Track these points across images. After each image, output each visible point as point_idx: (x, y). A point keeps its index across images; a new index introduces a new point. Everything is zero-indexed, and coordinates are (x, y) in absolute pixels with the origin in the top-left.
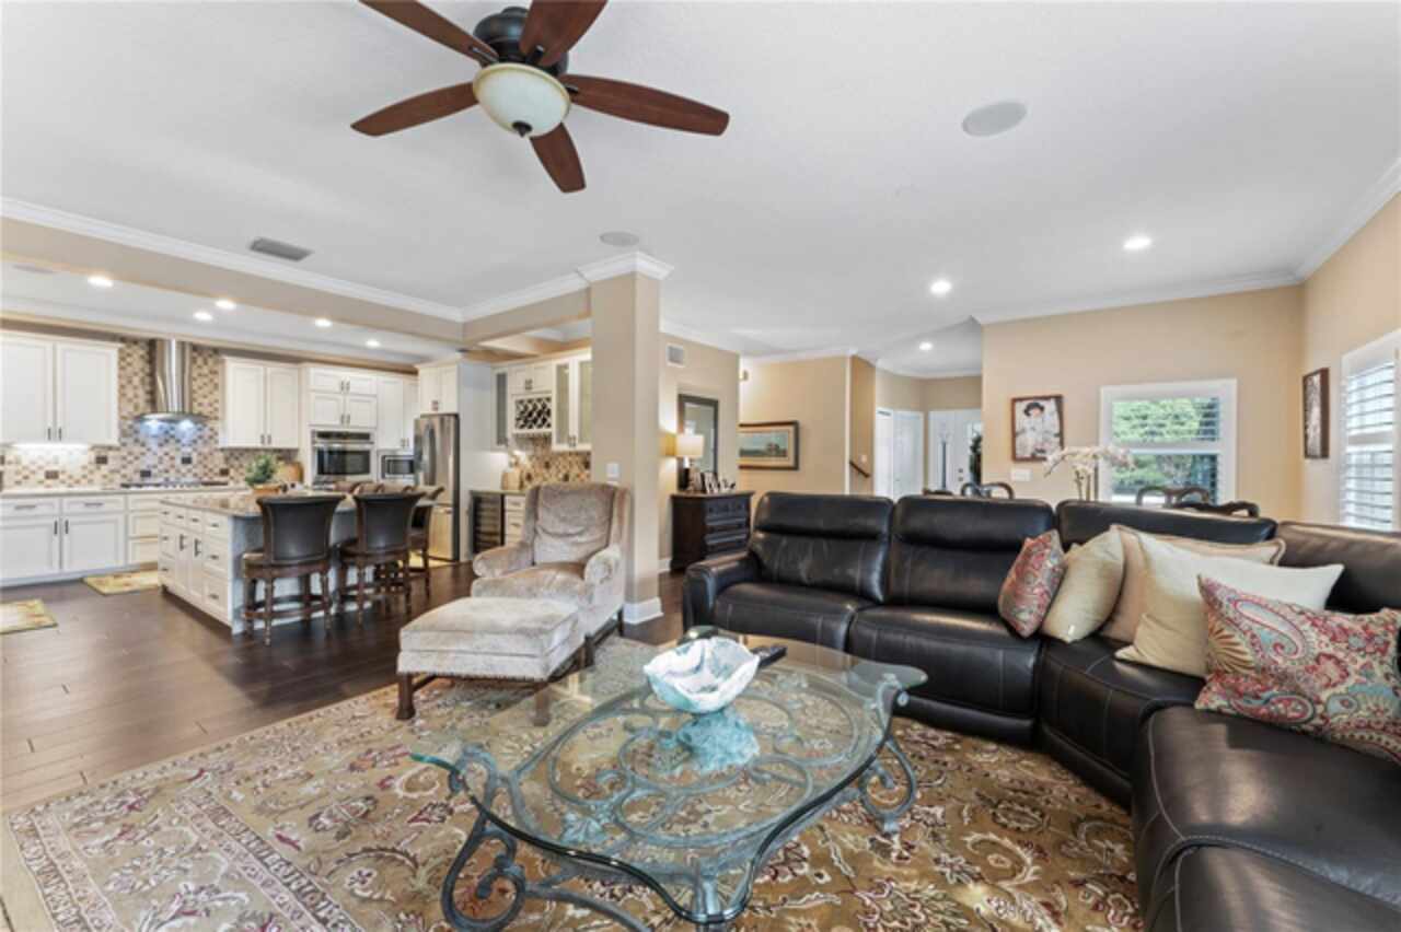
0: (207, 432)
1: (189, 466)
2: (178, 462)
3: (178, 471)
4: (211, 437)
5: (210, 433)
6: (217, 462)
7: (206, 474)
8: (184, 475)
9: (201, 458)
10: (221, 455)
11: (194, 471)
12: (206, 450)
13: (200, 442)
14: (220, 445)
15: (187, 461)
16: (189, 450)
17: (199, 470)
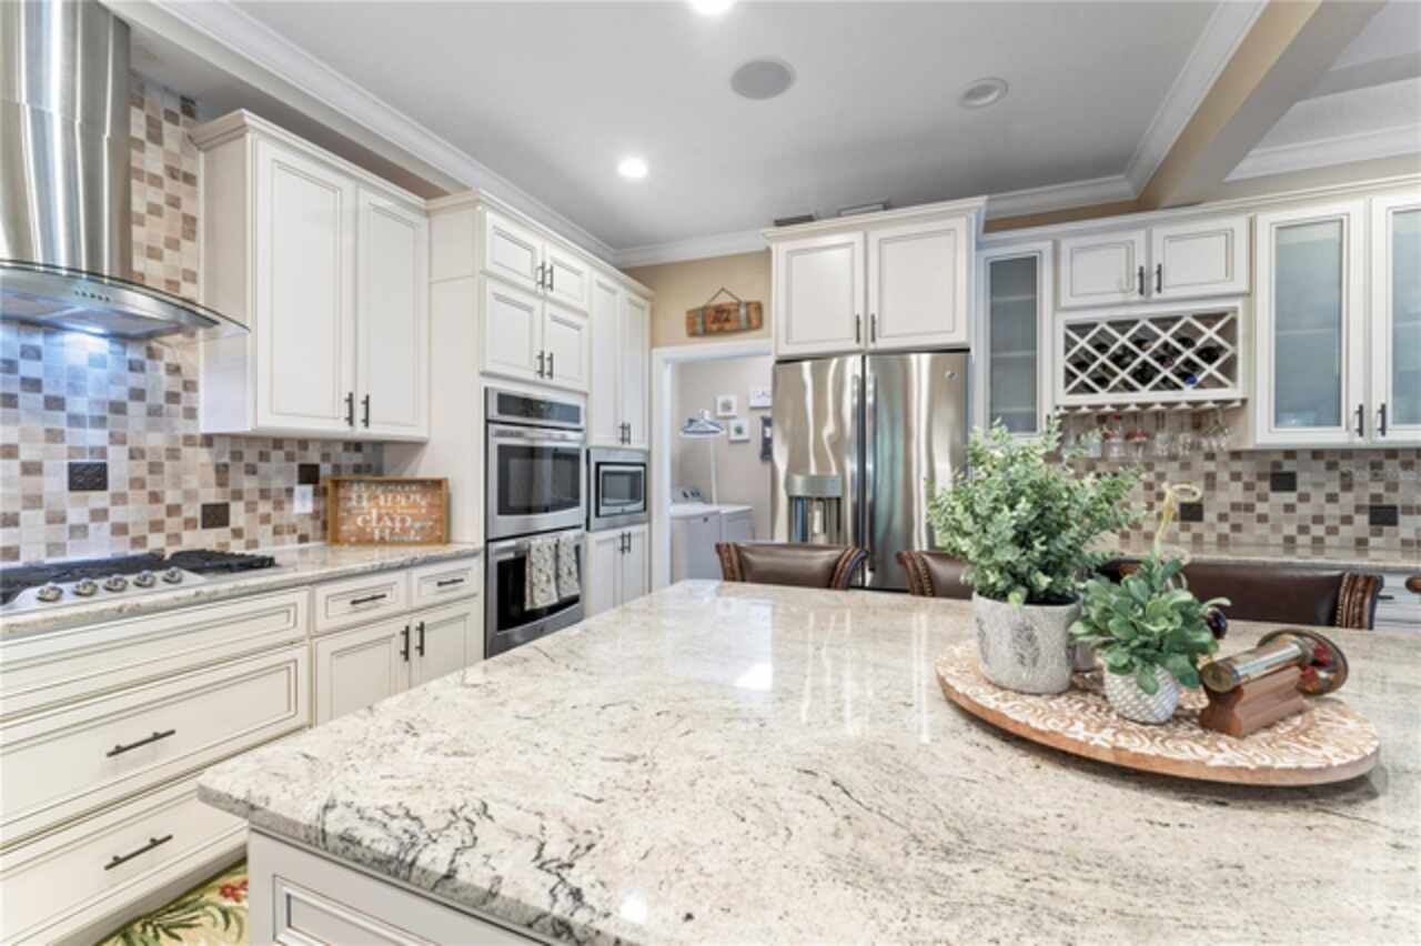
0: (158, 379)
1: (97, 499)
2: (55, 482)
3: (57, 518)
4: (173, 397)
5: (168, 383)
6: (192, 482)
7: (156, 526)
8: (79, 531)
9: (141, 468)
10: (203, 456)
11: (118, 514)
12: (156, 441)
13: (136, 409)
14: (204, 426)
15: (88, 477)
16: (96, 437)
17: (134, 512)
